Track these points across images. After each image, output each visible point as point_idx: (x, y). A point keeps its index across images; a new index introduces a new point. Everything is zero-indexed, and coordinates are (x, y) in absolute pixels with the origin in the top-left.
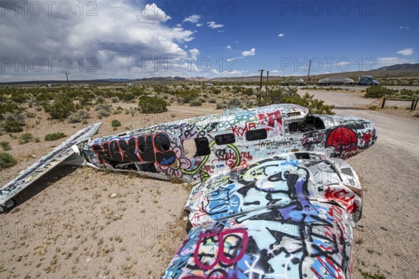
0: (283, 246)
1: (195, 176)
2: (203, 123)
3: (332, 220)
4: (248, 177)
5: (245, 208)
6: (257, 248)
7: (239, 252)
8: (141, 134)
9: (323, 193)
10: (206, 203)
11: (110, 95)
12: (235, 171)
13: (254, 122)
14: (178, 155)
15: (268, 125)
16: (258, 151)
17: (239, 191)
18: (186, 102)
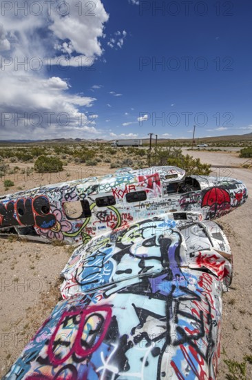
0: (146, 330)
1: (77, 238)
2: (84, 186)
3: (201, 292)
4: (126, 240)
5: (116, 277)
6: (118, 334)
7: (97, 338)
8: (20, 197)
9: (195, 259)
10: (80, 270)
11: (9, 155)
12: (116, 233)
13: (134, 184)
14: (59, 218)
15: (148, 187)
16: (138, 213)
17: (114, 257)
18: (83, 161)
